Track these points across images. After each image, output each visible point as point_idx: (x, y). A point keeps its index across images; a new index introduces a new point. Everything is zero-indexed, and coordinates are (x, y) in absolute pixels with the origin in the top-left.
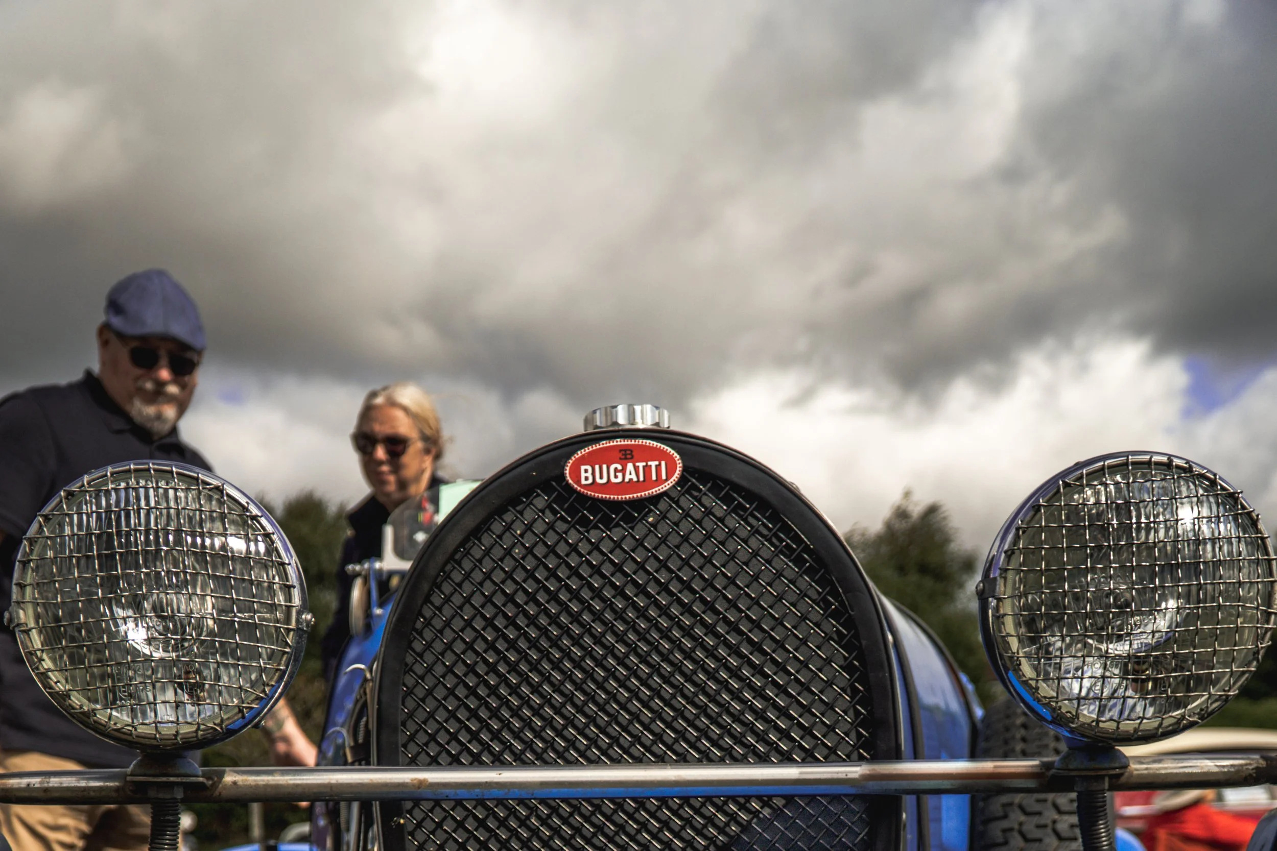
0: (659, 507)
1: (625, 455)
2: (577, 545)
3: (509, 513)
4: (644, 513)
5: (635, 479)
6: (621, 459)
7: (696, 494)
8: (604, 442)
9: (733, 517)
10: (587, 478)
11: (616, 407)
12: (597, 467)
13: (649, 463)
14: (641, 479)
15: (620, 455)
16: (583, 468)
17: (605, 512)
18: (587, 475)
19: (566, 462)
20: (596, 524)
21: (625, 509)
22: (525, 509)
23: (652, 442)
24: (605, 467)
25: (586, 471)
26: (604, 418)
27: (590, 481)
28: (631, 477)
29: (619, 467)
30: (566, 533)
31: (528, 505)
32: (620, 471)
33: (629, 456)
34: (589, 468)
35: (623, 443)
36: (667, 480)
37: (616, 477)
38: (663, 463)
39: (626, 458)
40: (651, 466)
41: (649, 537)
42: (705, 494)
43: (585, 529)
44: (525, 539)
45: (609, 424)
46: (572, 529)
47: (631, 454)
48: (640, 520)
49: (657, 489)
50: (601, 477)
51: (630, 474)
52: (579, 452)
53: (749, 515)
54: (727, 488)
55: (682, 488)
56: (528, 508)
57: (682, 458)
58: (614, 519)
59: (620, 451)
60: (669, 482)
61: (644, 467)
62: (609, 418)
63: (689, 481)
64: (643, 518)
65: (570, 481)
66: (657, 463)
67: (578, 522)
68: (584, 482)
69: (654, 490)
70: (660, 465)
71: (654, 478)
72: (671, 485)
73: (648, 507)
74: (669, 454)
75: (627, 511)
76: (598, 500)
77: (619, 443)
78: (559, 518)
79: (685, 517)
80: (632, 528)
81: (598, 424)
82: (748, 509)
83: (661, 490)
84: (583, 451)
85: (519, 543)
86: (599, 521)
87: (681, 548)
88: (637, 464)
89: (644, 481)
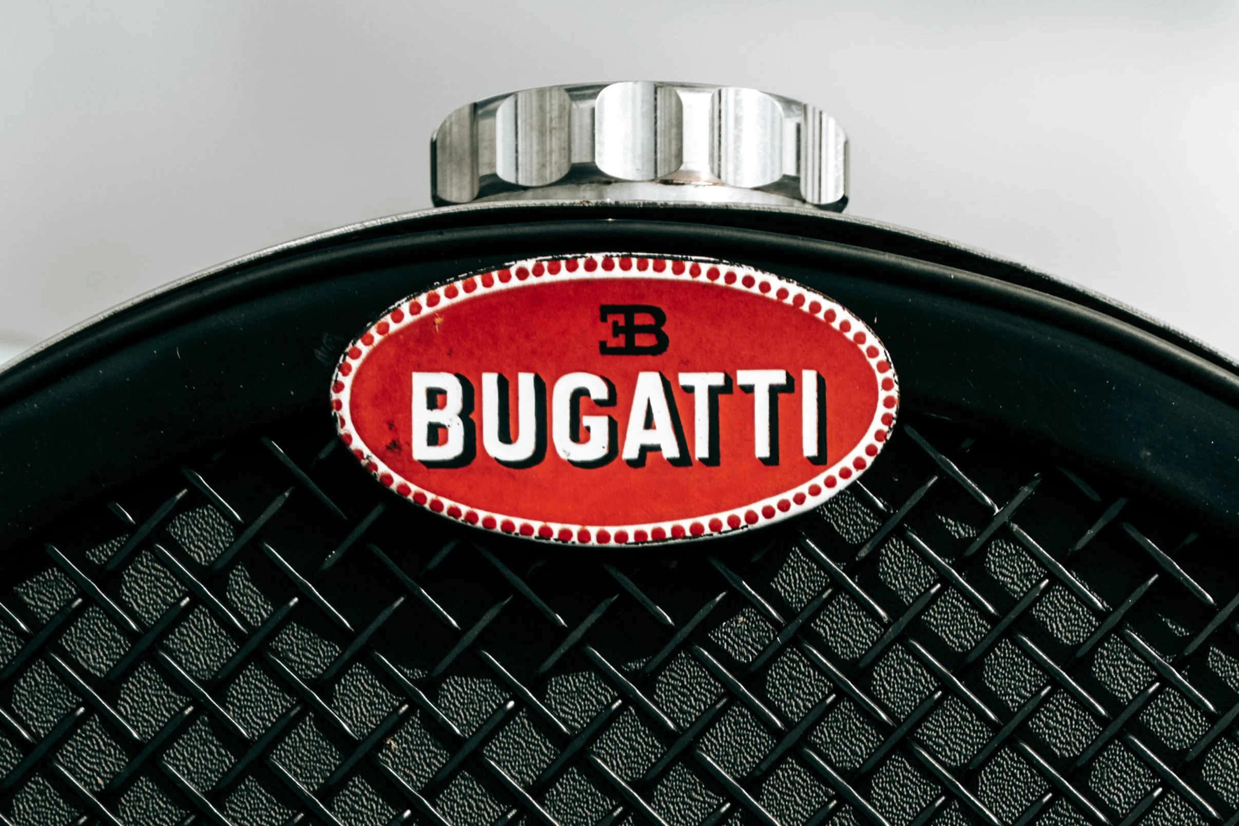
0: (779, 584)
1: (630, 330)
2: (380, 745)
3: (51, 574)
4: (702, 613)
5: (671, 450)
6: (604, 349)
7: (958, 530)
8: (529, 264)
9: (1135, 649)
10: (436, 434)
11: (590, 91)
12: (489, 382)
13: (744, 377)
14: (701, 450)
15: (604, 331)
16: (421, 382)
17: (519, 596)
18: (437, 416)
19: (339, 349)
20: (473, 650)
21: (617, 587)
22: (130, 559)
23: (760, 277)
24: (526, 383)
25: (435, 398)
26: (529, 144)
27: (453, 447)
28: (650, 438)
29: (598, 390)
30: (325, 685)
31: (147, 544)
32: (600, 406)
33: (644, 340)
34: (449, 383)
35: (617, 273)
36: (821, 461)
37: (578, 434)
38: (809, 379)
39: (630, 349)
40: (749, 389)
41: (724, 729)
42: (1005, 534)
43: (419, 673)
44: (125, 706)
45: (555, 172)
46: (358, 668)
47: (655, 330)
48: (686, 645)
49: (773, 502)
50: (507, 435)
51: (649, 423)
52: (405, 306)
53: (1213, 639)
54: (1113, 511)
55: (894, 501)
56: (146, 558)
57: (899, 359)
58: (564, 633)
59: (605, 311)
60: (834, 471)
61: (713, 392)
62: (555, 142)
63: (934, 468)
64: (701, 636)
65: (357, 443)
66: (779, 377)
67: (381, 641)
68: (421, 451)
69: (757, 507)
70: (792, 386)
71: (762, 449)
72: (842, 484)
73: (725, 586)
74: (839, 336)
75: (626, 596)
76: (486, 535)
77: (600, 273)
78: (294, 615)
79: (901, 639)
80: (648, 683)
81: (504, 172)
82: (1210, 612)
83: (795, 509)
84: (423, 299)
85: (95, 722)
86: (487, 639)
87: (878, 784)
88: (685, 379)
89: (713, 459)
